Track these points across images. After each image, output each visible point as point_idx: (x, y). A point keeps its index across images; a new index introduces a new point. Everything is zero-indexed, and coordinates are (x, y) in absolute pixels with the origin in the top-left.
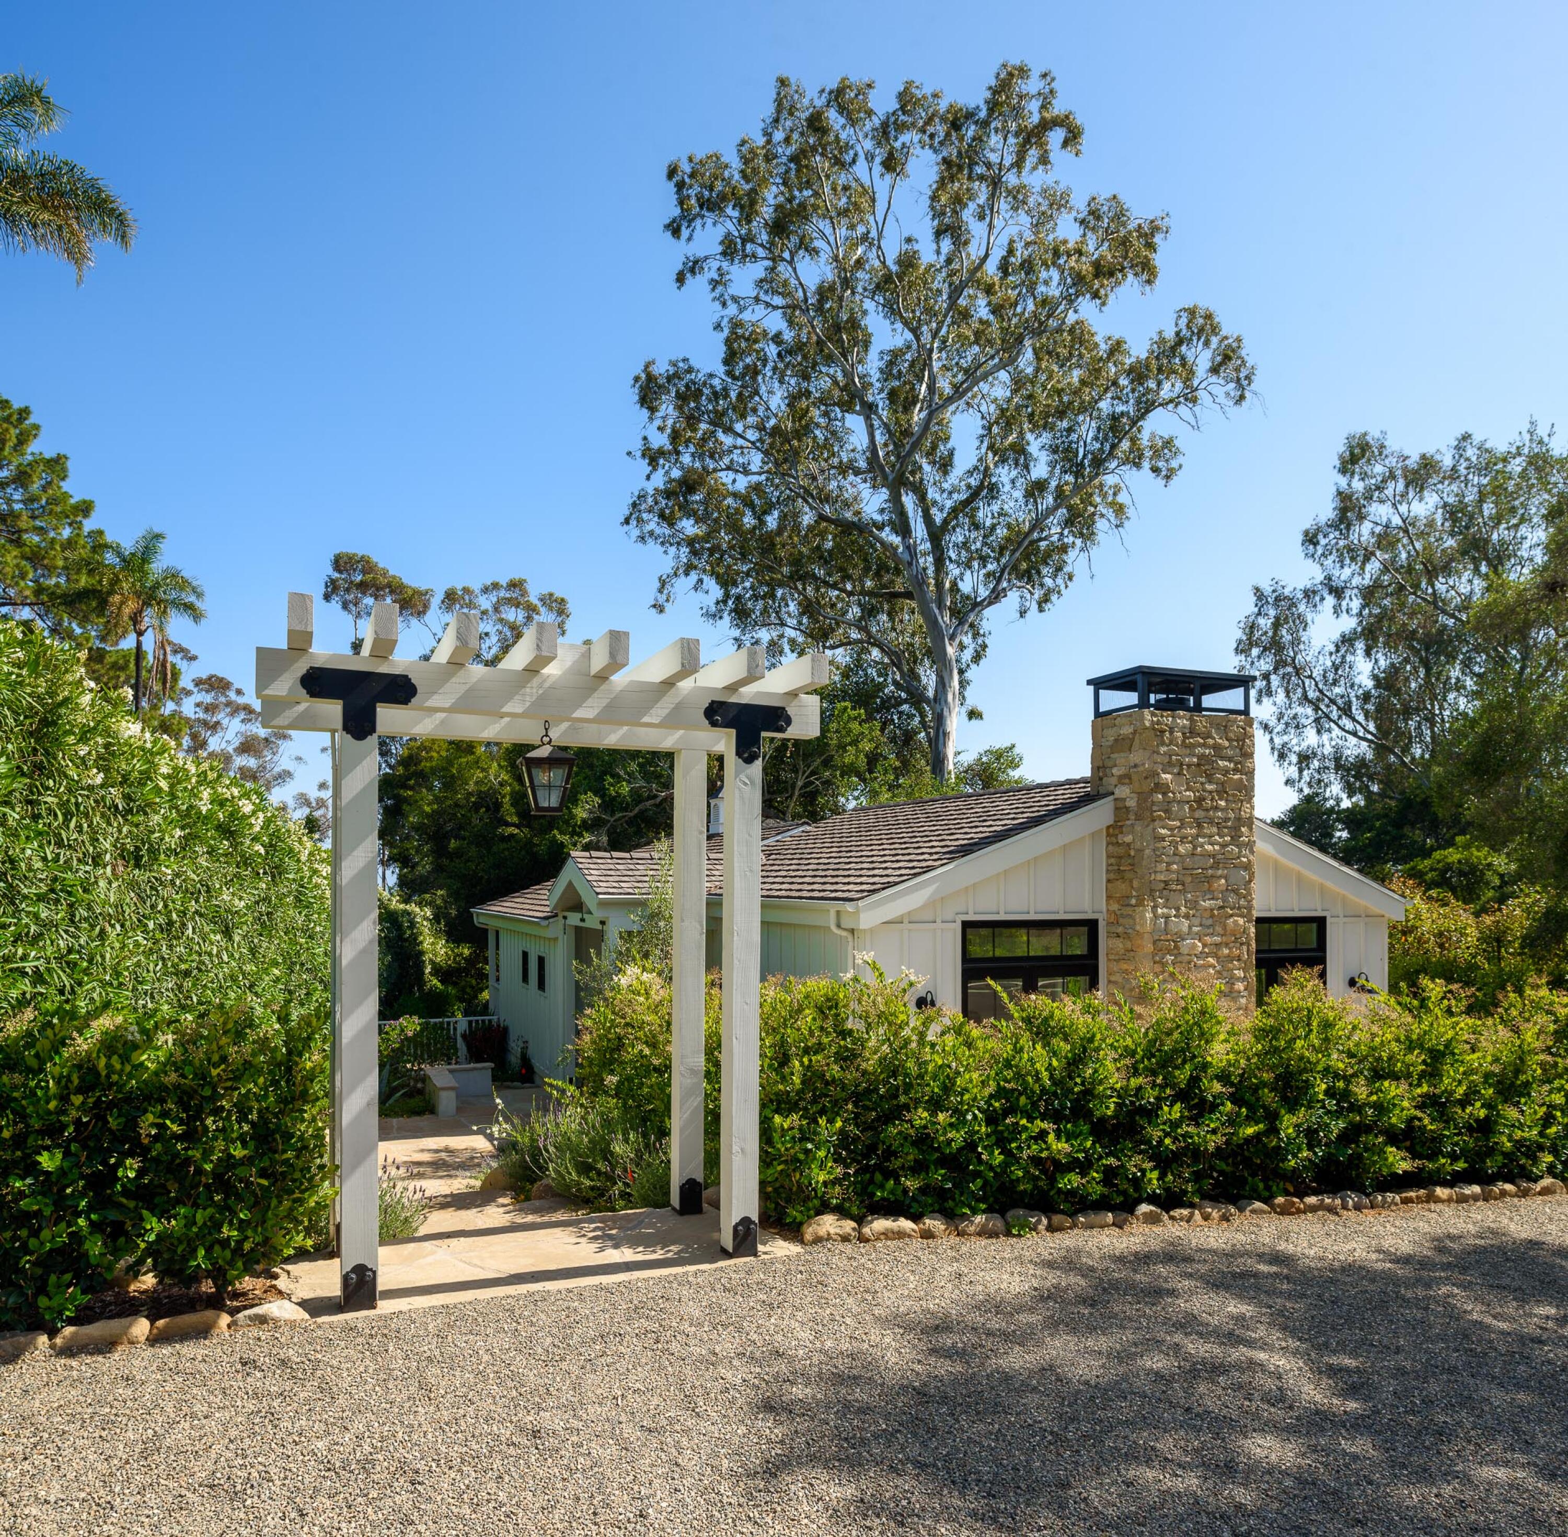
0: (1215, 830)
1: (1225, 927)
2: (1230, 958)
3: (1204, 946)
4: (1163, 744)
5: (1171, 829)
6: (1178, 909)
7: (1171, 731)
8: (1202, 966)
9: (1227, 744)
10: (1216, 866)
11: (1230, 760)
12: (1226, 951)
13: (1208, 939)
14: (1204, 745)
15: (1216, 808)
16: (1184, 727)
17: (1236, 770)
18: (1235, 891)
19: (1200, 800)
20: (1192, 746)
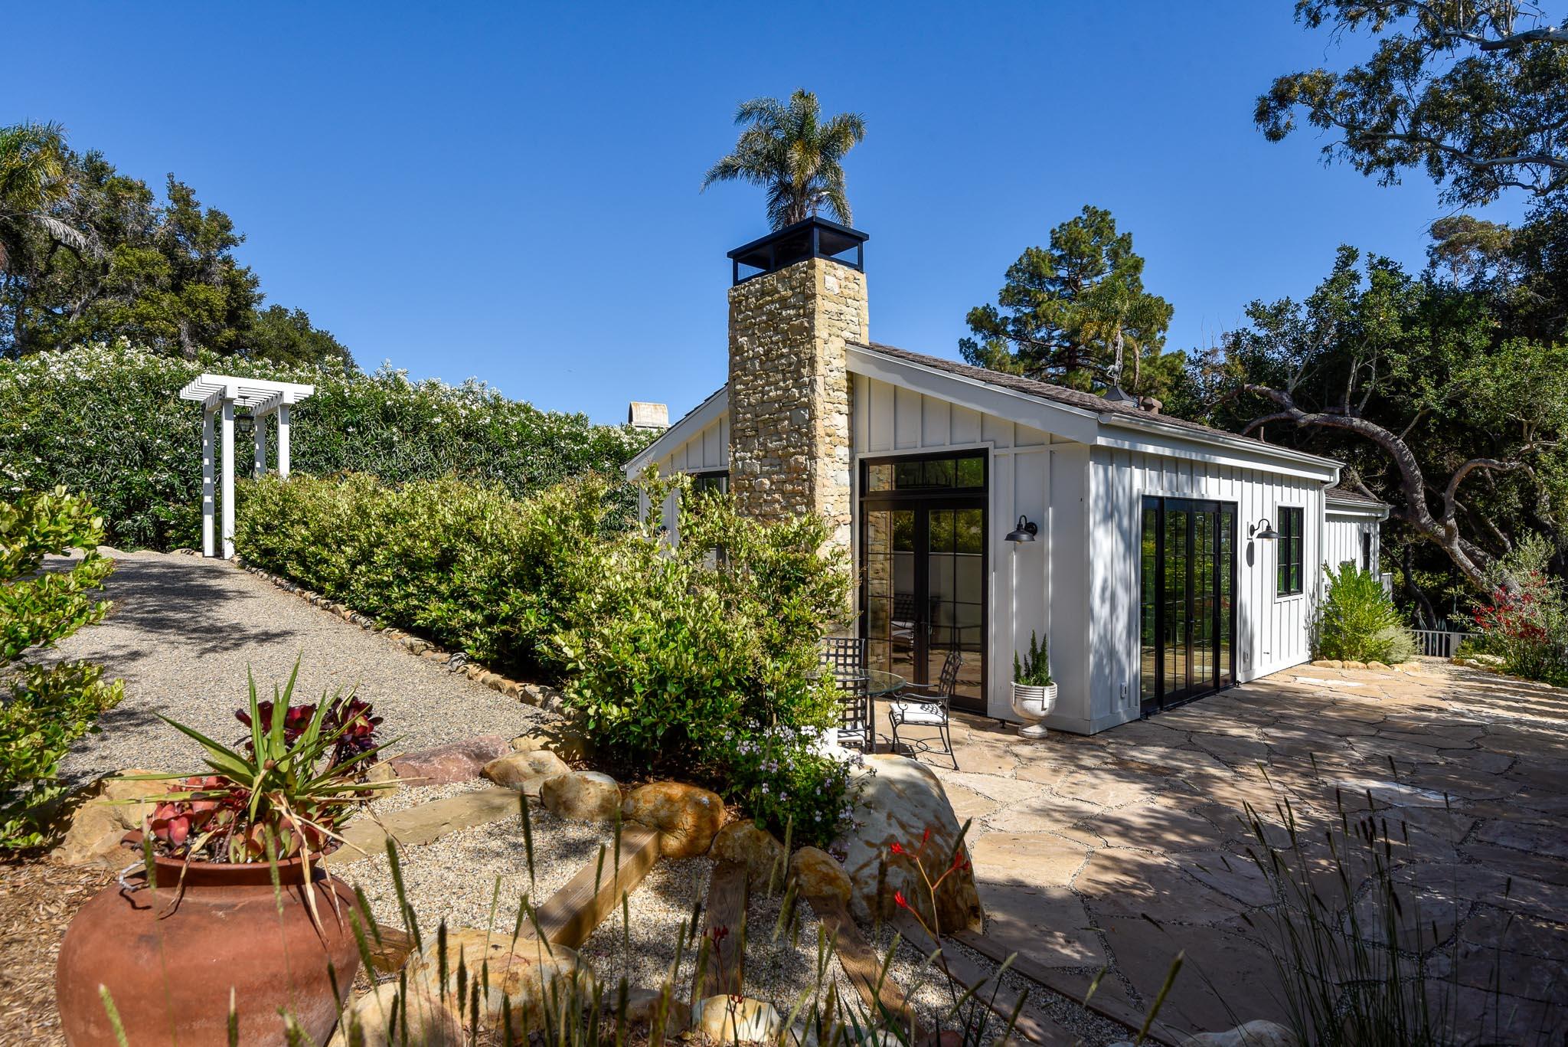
0: (780, 376)
1: (789, 467)
2: (794, 494)
3: (772, 483)
4: (741, 312)
5: (746, 384)
6: (752, 452)
7: (747, 298)
8: (770, 501)
9: (790, 293)
10: (780, 410)
11: (794, 307)
12: (789, 487)
13: (775, 477)
14: (772, 302)
15: (782, 355)
16: (757, 291)
17: (798, 316)
18: (798, 431)
19: (767, 353)
20: (761, 307)
